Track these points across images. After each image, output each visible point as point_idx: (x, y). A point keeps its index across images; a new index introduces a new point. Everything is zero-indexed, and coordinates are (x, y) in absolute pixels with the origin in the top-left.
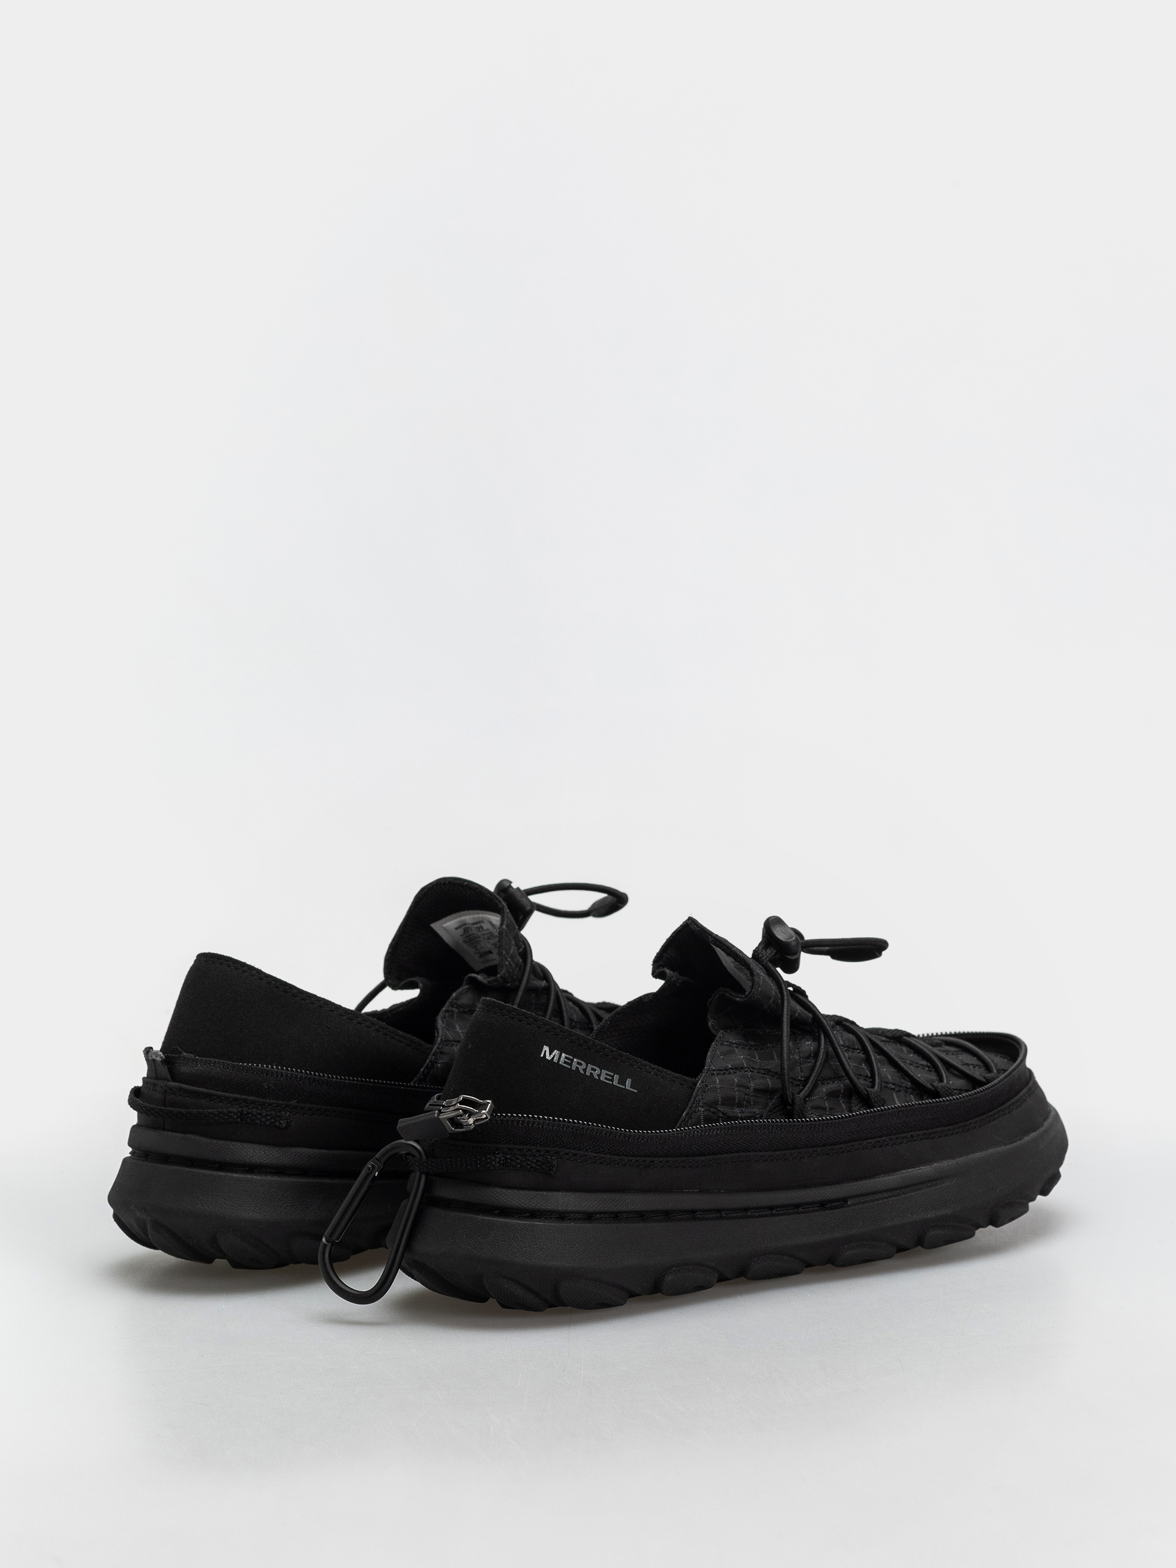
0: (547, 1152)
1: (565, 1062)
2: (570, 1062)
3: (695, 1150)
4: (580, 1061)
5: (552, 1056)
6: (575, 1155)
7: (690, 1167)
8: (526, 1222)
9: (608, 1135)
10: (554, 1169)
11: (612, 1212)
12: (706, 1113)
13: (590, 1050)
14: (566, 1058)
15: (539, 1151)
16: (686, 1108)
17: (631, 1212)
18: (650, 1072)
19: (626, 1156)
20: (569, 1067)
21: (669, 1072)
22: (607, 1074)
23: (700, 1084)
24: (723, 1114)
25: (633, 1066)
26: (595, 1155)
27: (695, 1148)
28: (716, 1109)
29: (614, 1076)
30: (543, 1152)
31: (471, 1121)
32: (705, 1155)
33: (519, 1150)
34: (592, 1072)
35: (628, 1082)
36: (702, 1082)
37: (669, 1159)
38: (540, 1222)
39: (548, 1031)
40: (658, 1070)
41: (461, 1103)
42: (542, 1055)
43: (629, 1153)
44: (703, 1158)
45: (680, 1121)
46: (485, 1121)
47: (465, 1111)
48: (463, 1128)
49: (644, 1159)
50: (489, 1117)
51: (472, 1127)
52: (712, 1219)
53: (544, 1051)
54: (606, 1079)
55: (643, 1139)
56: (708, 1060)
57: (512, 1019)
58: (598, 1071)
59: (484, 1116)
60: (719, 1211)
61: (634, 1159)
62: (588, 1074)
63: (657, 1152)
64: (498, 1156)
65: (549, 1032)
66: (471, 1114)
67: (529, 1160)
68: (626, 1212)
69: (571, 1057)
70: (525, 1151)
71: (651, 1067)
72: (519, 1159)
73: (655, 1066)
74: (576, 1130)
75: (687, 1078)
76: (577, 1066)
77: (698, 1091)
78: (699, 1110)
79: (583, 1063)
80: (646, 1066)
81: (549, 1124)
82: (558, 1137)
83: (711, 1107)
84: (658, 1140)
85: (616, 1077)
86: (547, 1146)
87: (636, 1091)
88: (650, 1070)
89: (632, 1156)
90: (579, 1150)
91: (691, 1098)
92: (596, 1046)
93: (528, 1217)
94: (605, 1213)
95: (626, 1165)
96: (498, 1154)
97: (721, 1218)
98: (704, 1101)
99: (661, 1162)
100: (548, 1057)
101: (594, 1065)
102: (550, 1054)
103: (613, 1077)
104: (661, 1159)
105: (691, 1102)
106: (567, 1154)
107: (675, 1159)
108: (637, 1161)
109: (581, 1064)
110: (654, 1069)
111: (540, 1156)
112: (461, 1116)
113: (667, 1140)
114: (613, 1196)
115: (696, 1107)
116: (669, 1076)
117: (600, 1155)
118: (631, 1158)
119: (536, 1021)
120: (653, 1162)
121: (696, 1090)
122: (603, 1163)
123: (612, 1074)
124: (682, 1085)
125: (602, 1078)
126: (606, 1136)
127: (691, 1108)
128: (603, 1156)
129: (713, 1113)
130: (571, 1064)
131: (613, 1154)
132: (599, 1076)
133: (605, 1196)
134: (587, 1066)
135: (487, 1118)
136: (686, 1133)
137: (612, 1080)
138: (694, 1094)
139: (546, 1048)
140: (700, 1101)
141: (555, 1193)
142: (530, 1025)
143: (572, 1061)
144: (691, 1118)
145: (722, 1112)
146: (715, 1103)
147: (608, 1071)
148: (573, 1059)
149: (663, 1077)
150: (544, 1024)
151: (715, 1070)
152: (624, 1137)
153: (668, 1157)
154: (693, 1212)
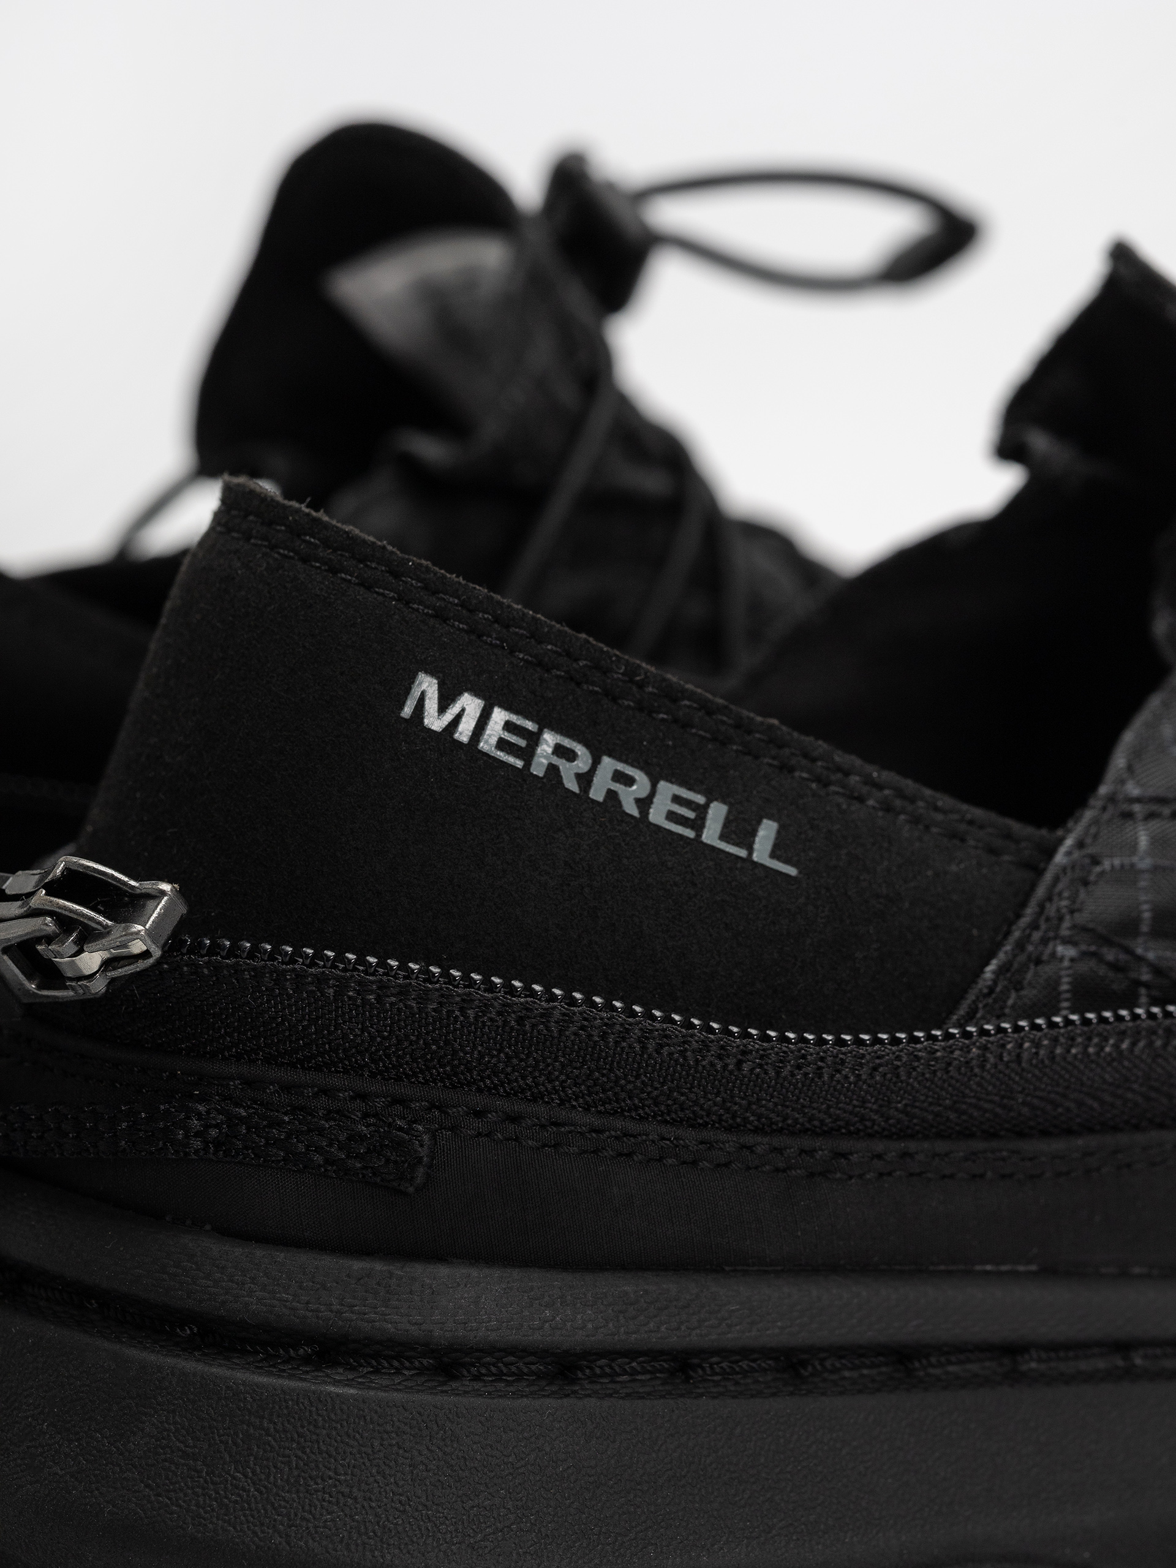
0: (396, 1101)
1: (502, 744)
2: (522, 743)
3: (1025, 1110)
4: (567, 743)
5: (449, 716)
6: (515, 1119)
7: (1003, 1176)
8: (293, 1384)
9: (651, 1046)
10: (421, 1171)
11: (662, 1352)
12: (1084, 967)
13: (614, 700)
14: (508, 726)
15: (363, 1097)
16: (999, 945)
17: (745, 1352)
18: (861, 800)
19: (729, 1129)
20: (519, 764)
21: (944, 801)
22: (677, 799)
23: (1068, 854)
24: (1157, 971)
25: (791, 770)
26: (597, 1122)
27: (1024, 1103)
28: (1129, 951)
29: (706, 807)
30: (380, 1103)
31: (91, 960)
32: (1069, 1132)
33: (286, 1088)
34: (617, 787)
35: (767, 833)
36: (1080, 845)
37: (912, 1146)
38: (348, 1383)
39: (441, 616)
40: (900, 794)
41: (54, 888)
42: (407, 711)
43: (745, 1119)
44: (1058, 1145)
45: (971, 997)
46: (141, 965)
47: (66, 923)
48: (66, 988)
49: (807, 1142)
50: (157, 953)
51: (99, 986)
52: (1089, 1378)
53: (416, 693)
54: (671, 816)
55: (799, 1067)
56: (1119, 760)
57: (305, 560)
58: (642, 784)
59: (137, 947)
60: (1123, 1347)
61: (762, 1143)
62: (597, 793)
63: (863, 1119)
64: (201, 1108)
65: (445, 620)
66: (87, 936)
67: (321, 1132)
68: (722, 1352)
69: (530, 725)
70: (309, 1092)
71: (869, 781)
72: (280, 1124)
73: (887, 776)
74: (520, 1020)
75: (1016, 826)
76: (556, 760)
77: (1056, 879)
78: (1053, 954)
79: (580, 749)
80: (847, 774)
81: (403, 992)
82: (447, 1042)
83: (1107, 941)
84: (864, 1072)
85: (717, 812)
86: (398, 1079)
87: (792, 871)
88: (865, 789)
89: (756, 1131)
90: (534, 1100)
91: (1024, 904)
92: (641, 686)
93: (307, 1360)
94: (631, 1354)
95: (727, 1165)
96: (201, 1099)
97: (1130, 1374)
98: (1081, 918)
99: (879, 1157)
100: (435, 722)
101: (626, 762)
102: (442, 709)
103: (702, 811)
104: (879, 1146)
105: (1024, 921)
106: (479, 1114)
107: (941, 1146)
108: (779, 1150)
109: (570, 755)
110: (880, 787)
111: (366, 1115)
112: (49, 939)
113: (902, 1072)
114: (670, 1286)
115: (1045, 941)
116: (939, 817)
117: (619, 1123)
118: (749, 1139)
119: (397, 575)
120: (844, 1155)
121: (1048, 876)
122: (629, 1155)
123: (700, 799)
124: (992, 851)
125: (657, 815)
126: (644, 1048)
127: (1020, 946)
128: (632, 1127)
129: (1115, 967)
130: (527, 754)
131: (673, 1123)
132: (644, 804)
133: (628, 1286)
134: (596, 762)
135: (146, 954)
136: (984, 1048)
137: (698, 825)
138: (1040, 892)
139: (428, 685)
140: (1061, 919)
141: (418, 1269)
142: (369, 588)
143: (534, 739)
144: (1018, 986)
145: (1150, 964)
146: (1128, 926)
147: (683, 783)
148: (540, 732)
149: (915, 820)
150: (426, 588)
151: (1138, 800)
152: (720, 1057)
153: (912, 1137)
154: (1012, 1350)
